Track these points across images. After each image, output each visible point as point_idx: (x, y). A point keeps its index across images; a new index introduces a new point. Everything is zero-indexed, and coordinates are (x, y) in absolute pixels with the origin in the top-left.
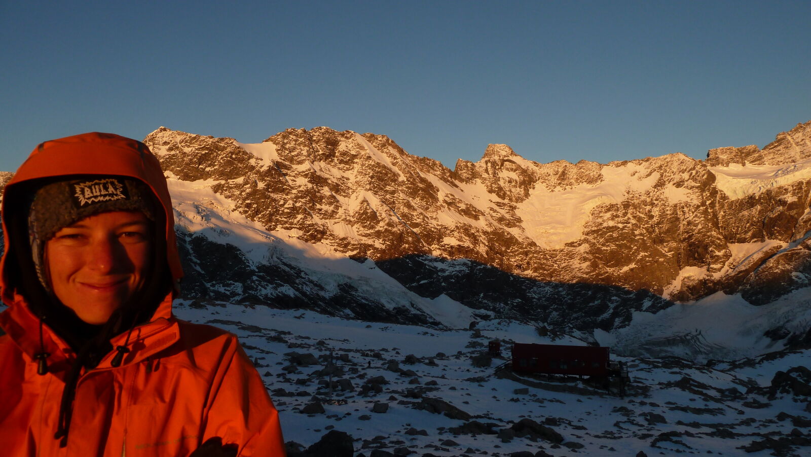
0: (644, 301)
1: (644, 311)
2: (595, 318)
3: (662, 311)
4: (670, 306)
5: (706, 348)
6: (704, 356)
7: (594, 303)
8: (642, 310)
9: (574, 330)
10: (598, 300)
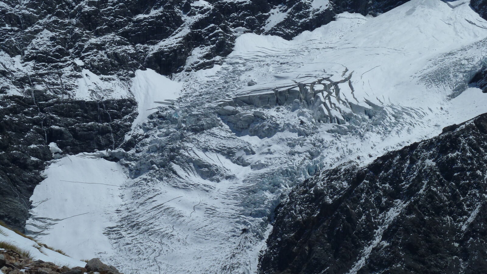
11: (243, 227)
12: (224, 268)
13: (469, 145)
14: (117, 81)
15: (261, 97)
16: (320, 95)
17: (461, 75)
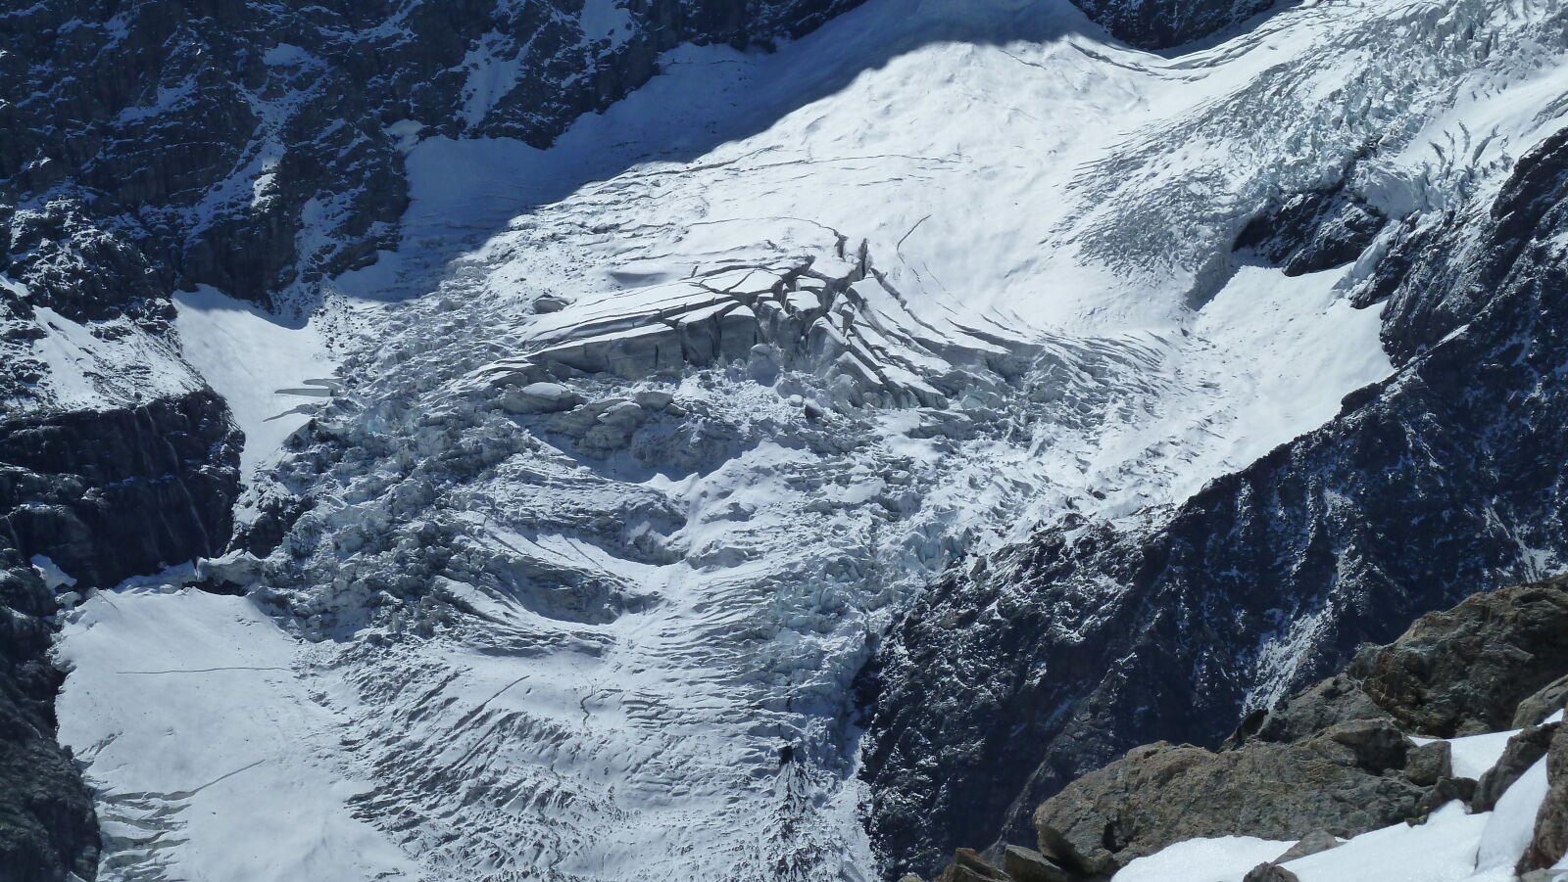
0: (470, 57)
1: (476, 134)
2: (168, 209)
3: (588, 118)
4: (638, 85)
5: (910, 356)
6: (912, 417)
7: (151, 102)
8: (462, 123)
9: (43, 315)
10: (182, 73)
11: (777, 743)
12: (781, 868)
13: (1429, 437)
14: (138, 337)
15: (627, 346)
16: (821, 321)
17: (1207, 230)
